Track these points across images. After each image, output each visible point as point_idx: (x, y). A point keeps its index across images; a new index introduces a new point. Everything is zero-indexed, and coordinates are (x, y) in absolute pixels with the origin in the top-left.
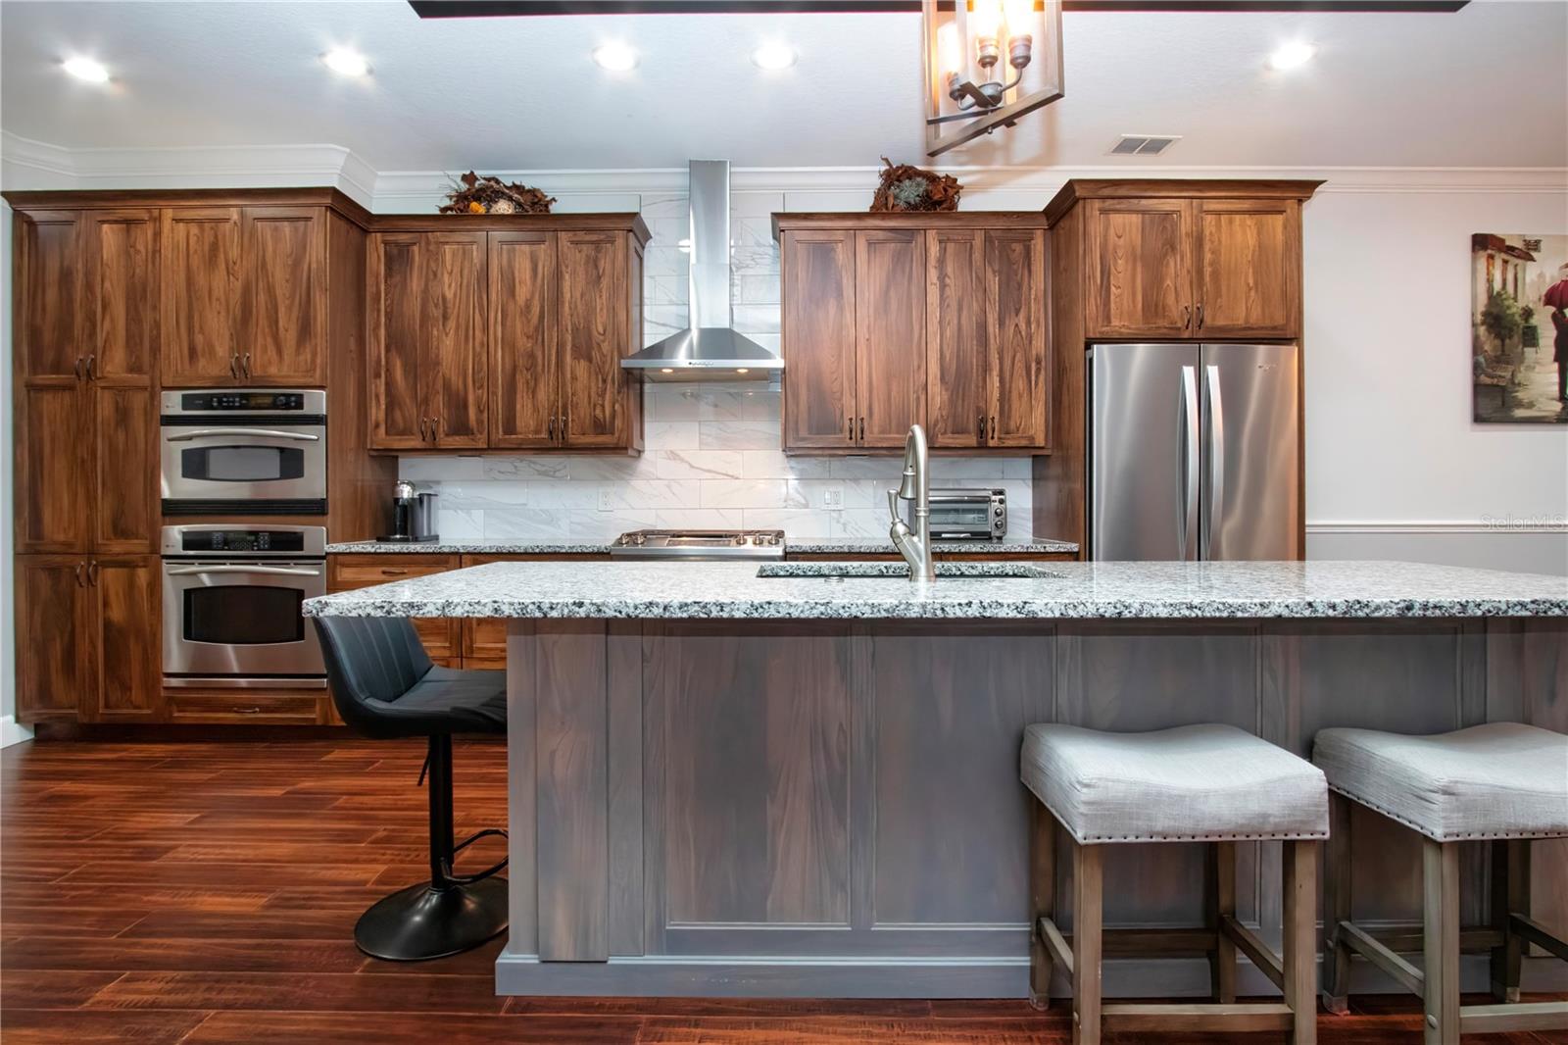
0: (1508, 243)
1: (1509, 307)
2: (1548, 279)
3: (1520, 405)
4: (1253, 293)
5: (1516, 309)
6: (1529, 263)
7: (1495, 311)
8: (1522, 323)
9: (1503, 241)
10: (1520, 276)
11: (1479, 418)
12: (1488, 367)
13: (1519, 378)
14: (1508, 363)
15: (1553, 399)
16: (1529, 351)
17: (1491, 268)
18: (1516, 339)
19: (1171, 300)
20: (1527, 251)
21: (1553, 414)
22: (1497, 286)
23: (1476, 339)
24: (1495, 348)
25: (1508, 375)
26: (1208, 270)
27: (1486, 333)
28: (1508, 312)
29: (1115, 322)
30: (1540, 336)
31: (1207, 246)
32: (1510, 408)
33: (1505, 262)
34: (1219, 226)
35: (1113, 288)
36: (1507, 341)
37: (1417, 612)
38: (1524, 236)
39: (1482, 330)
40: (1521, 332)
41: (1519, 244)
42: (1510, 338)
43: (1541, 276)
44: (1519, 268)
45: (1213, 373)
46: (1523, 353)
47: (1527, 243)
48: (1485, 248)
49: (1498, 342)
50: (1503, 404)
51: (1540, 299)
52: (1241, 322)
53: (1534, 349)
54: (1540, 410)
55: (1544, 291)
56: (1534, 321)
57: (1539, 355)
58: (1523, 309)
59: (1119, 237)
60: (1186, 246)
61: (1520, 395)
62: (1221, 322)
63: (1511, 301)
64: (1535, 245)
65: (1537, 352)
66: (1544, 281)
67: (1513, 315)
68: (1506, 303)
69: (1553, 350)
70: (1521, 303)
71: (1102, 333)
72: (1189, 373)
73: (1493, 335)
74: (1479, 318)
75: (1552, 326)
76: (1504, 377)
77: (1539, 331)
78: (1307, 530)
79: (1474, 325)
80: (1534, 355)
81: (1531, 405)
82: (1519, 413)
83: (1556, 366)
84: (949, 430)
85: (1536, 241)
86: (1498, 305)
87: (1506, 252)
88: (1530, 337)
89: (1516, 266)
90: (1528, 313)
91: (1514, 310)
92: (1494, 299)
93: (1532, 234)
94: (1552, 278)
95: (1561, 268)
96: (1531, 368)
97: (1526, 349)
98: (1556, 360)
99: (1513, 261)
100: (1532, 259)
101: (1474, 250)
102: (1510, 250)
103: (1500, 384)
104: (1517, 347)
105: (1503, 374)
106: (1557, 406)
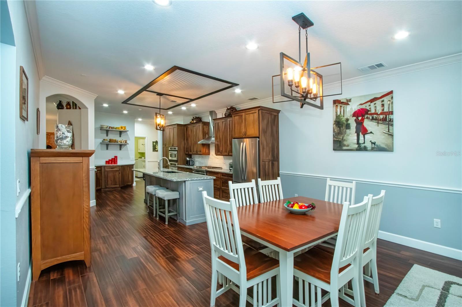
0: (341, 101)
1: (342, 119)
2: (353, 110)
3: (345, 146)
5: (344, 119)
6: (348, 106)
7: (338, 120)
8: (345, 123)
9: (340, 101)
10: (345, 110)
11: (334, 149)
12: (336, 135)
13: (345, 138)
14: (341, 134)
15: (355, 144)
16: (348, 131)
17: (337, 109)
18: (344, 127)
20: (347, 103)
21: (355, 148)
22: (339, 113)
24: (338, 130)
25: (341, 137)
27: (335, 127)
28: (342, 120)
29: (236, 135)
30: (351, 126)
32: (342, 147)
33: (341, 106)
36: (341, 128)
38: (346, 98)
39: (335, 125)
40: (345, 125)
41: (345, 101)
42: (342, 127)
43: (351, 109)
44: (345, 108)
46: (346, 131)
47: (347, 100)
49: (339, 129)
50: (340, 146)
51: (351, 116)
52: (251, 134)
53: (349, 130)
54: (351, 147)
55: (352, 113)
56: (349, 122)
57: (351, 131)
58: (346, 119)
59: (236, 120)
61: (345, 143)
62: (248, 134)
63: (343, 117)
64: (350, 100)
65: (350, 131)
66: (352, 110)
67: (343, 121)
68: (341, 118)
69: (355, 130)
70: (345, 117)
73: (337, 127)
75: (355, 123)
76: (340, 138)
77: (351, 125)
80: (349, 132)
81: (348, 146)
82: (345, 148)
83: (356, 134)
85: (350, 99)
86: (339, 118)
87: (341, 104)
88: (348, 126)
89: (344, 107)
90: (347, 120)
91: (343, 119)
92: (338, 117)
94: (355, 109)
95: (357, 106)
96: (348, 135)
97: (347, 130)
98: (356, 133)
99: (343, 106)
100: (349, 104)
101: (333, 104)
102: (343, 103)
103: (339, 140)
104: (344, 129)
105: (340, 137)
106: (356, 146)
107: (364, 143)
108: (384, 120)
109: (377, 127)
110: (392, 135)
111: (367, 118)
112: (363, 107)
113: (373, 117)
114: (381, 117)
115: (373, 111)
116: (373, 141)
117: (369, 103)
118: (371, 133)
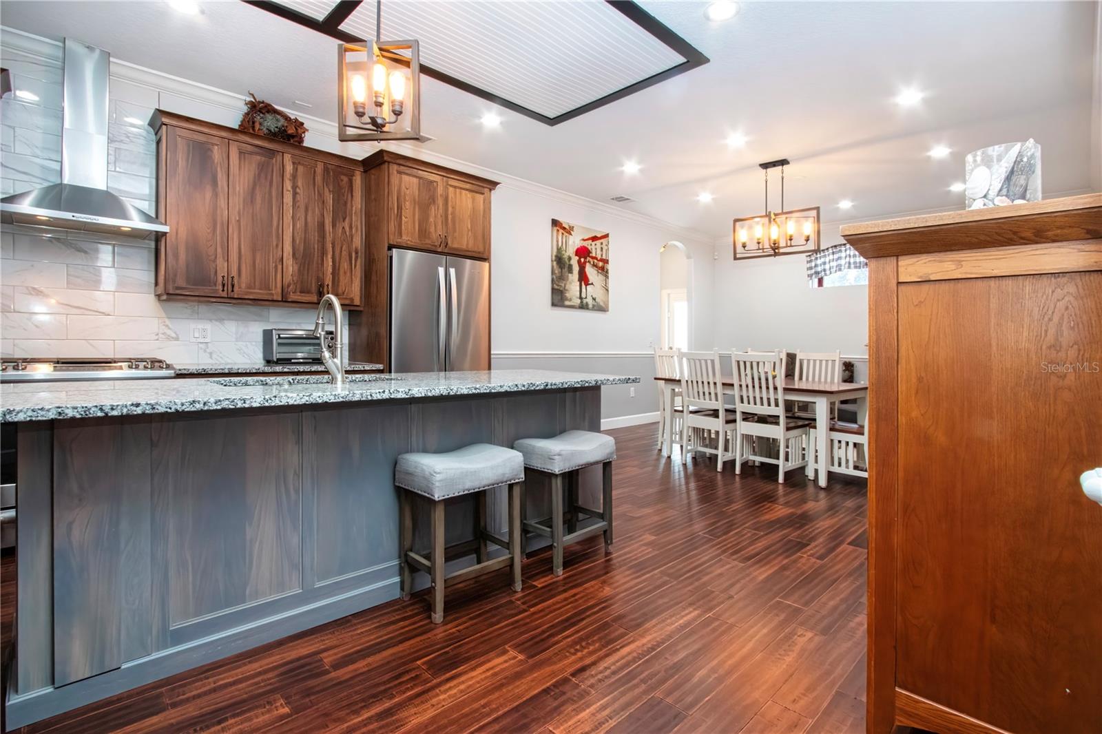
0: (564, 225)
1: (563, 255)
3: (567, 299)
4: (470, 233)
5: (566, 256)
6: (570, 236)
7: (559, 255)
8: (567, 262)
9: (562, 224)
10: (567, 241)
11: (553, 305)
12: (556, 281)
13: (567, 287)
14: (563, 280)
16: (570, 275)
17: (558, 235)
18: (566, 269)
19: (432, 229)
20: (570, 230)
22: (560, 245)
23: (553, 267)
24: (559, 272)
25: (563, 285)
26: (450, 217)
27: (556, 265)
28: (563, 257)
29: (404, 237)
31: (450, 204)
32: (564, 301)
33: (563, 234)
34: (455, 193)
35: (403, 218)
36: (563, 270)
37: (549, 387)
38: (569, 223)
39: (555, 263)
40: (567, 266)
41: (567, 227)
45: (452, 271)
46: (568, 276)
47: (570, 227)
48: (556, 226)
49: (560, 270)
50: (561, 298)
52: (464, 247)
59: (407, 189)
60: (440, 202)
61: (567, 295)
62: (455, 246)
63: (564, 252)
64: (572, 228)
67: (565, 258)
69: (577, 276)
71: (397, 242)
72: (441, 270)
73: (558, 267)
74: (554, 258)
75: (577, 265)
78: (492, 356)
79: (552, 261)
81: (570, 300)
82: (567, 303)
83: (578, 283)
84: (298, 290)
85: (573, 226)
86: (560, 253)
88: (570, 270)
89: (566, 236)
90: (570, 258)
92: (559, 250)
93: (572, 223)
96: (571, 283)
98: (578, 281)
99: (565, 234)
100: (571, 234)
101: (552, 226)
102: (564, 228)
103: (560, 289)
104: (566, 273)
105: (561, 285)
106: (579, 301)
107: (586, 298)
108: (602, 268)
109: (596, 277)
110: (607, 290)
111: (589, 262)
112: (585, 244)
113: (594, 262)
114: (601, 264)
115: (594, 255)
116: (594, 297)
117: (591, 241)
118: (592, 284)
